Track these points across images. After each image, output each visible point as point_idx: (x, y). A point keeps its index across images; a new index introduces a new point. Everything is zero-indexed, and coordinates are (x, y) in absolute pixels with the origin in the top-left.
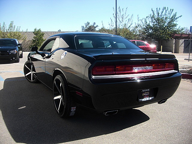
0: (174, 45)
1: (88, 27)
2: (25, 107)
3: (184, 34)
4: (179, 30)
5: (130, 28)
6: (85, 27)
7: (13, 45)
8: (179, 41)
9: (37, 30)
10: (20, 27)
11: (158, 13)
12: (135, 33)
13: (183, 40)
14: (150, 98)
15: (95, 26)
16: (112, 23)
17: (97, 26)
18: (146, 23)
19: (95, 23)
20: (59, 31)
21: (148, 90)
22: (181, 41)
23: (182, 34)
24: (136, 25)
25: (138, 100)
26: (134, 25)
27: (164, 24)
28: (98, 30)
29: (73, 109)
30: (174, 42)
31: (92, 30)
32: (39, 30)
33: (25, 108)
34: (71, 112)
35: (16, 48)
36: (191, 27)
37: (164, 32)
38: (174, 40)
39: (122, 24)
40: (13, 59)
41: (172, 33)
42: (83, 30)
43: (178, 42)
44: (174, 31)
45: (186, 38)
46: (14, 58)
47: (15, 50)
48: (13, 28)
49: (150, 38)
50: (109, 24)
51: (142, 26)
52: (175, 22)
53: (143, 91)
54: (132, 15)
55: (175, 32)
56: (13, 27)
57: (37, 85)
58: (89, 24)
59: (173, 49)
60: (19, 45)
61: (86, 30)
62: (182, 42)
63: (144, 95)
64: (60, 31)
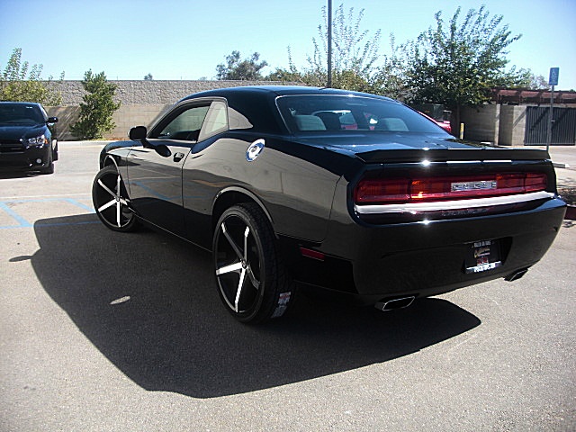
0: (498, 121)
1: (235, 65)
2: (128, 298)
3: (526, 89)
4: (512, 78)
5: (368, 72)
6: (227, 66)
7: (33, 121)
8: (513, 109)
9: (93, 76)
10: (41, 66)
11: (453, 29)
12: (383, 86)
13: (524, 107)
14: (493, 265)
15: (257, 63)
16: (317, 55)
17: (264, 64)
18: (417, 55)
19: (256, 55)
20: (146, 78)
21: (488, 243)
22: (519, 110)
23: (519, 90)
24: (388, 61)
25: (464, 270)
26: (380, 63)
27: (468, 60)
28: (268, 74)
29: (284, 298)
30: (498, 112)
31: (249, 77)
32: (101, 77)
33: (131, 300)
34: (278, 305)
35: (45, 130)
36: (552, 69)
37: (470, 83)
38: (499, 105)
39: (345, 58)
40: (35, 162)
41: (493, 88)
42: (222, 77)
43: (509, 113)
44: (498, 81)
45: (532, 102)
46: (39, 161)
47: (43, 137)
48: (20, 70)
49: (427, 102)
50: (309, 60)
51: (405, 64)
52: (499, 56)
53: (476, 245)
54: (378, 33)
55: (501, 83)
56: (21, 67)
57: (135, 236)
58: (237, 56)
59: (494, 133)
60: (51, 120)
61: (230, 77)
62: (520, 113)
63: (478, 257)
64: (151, 77)
